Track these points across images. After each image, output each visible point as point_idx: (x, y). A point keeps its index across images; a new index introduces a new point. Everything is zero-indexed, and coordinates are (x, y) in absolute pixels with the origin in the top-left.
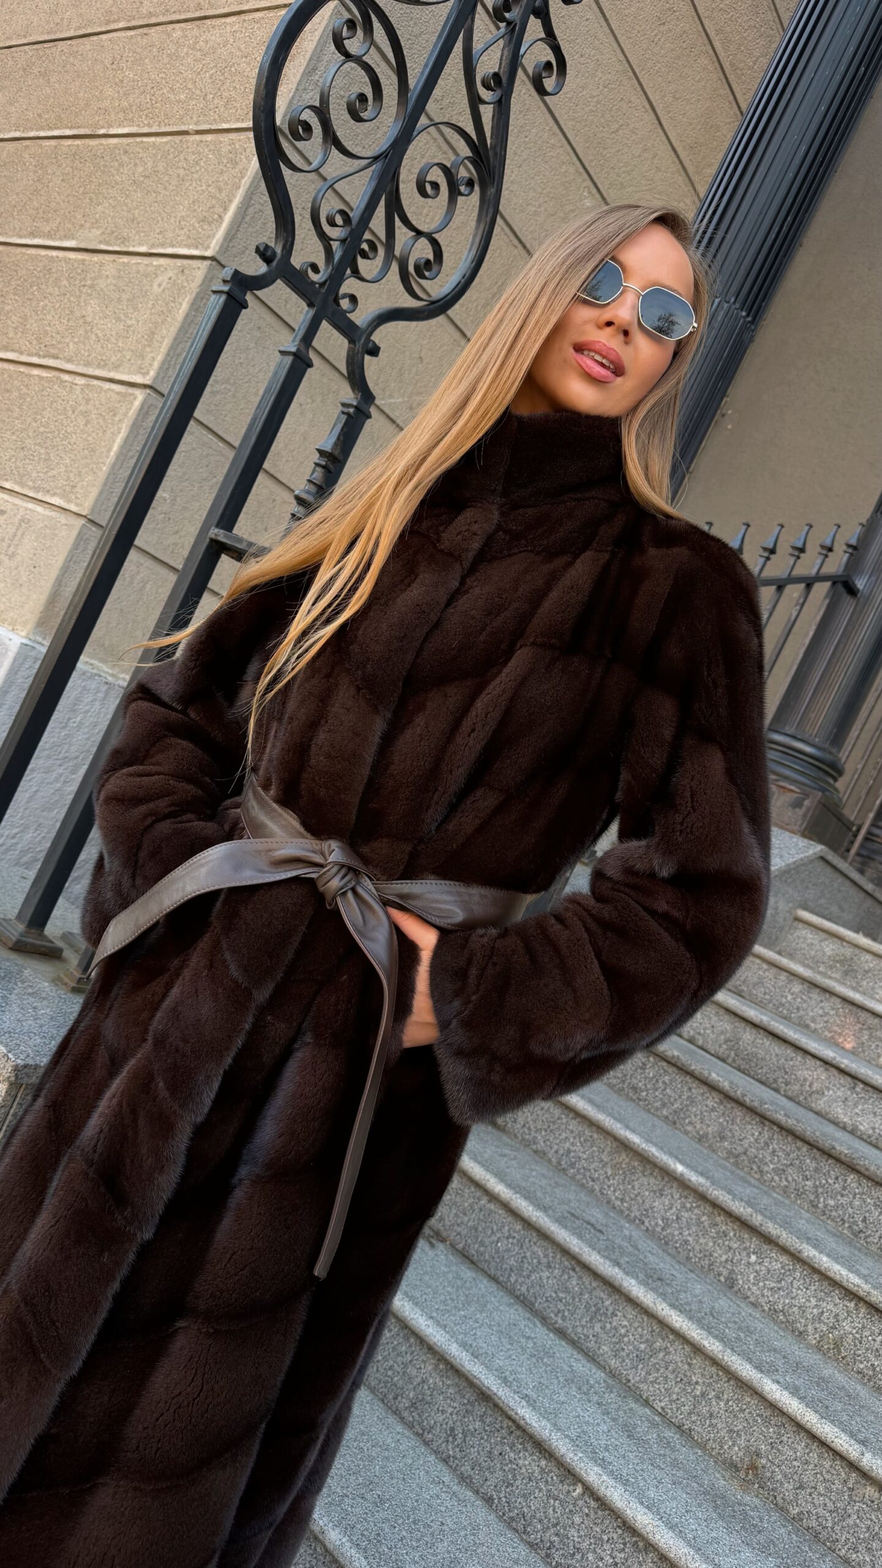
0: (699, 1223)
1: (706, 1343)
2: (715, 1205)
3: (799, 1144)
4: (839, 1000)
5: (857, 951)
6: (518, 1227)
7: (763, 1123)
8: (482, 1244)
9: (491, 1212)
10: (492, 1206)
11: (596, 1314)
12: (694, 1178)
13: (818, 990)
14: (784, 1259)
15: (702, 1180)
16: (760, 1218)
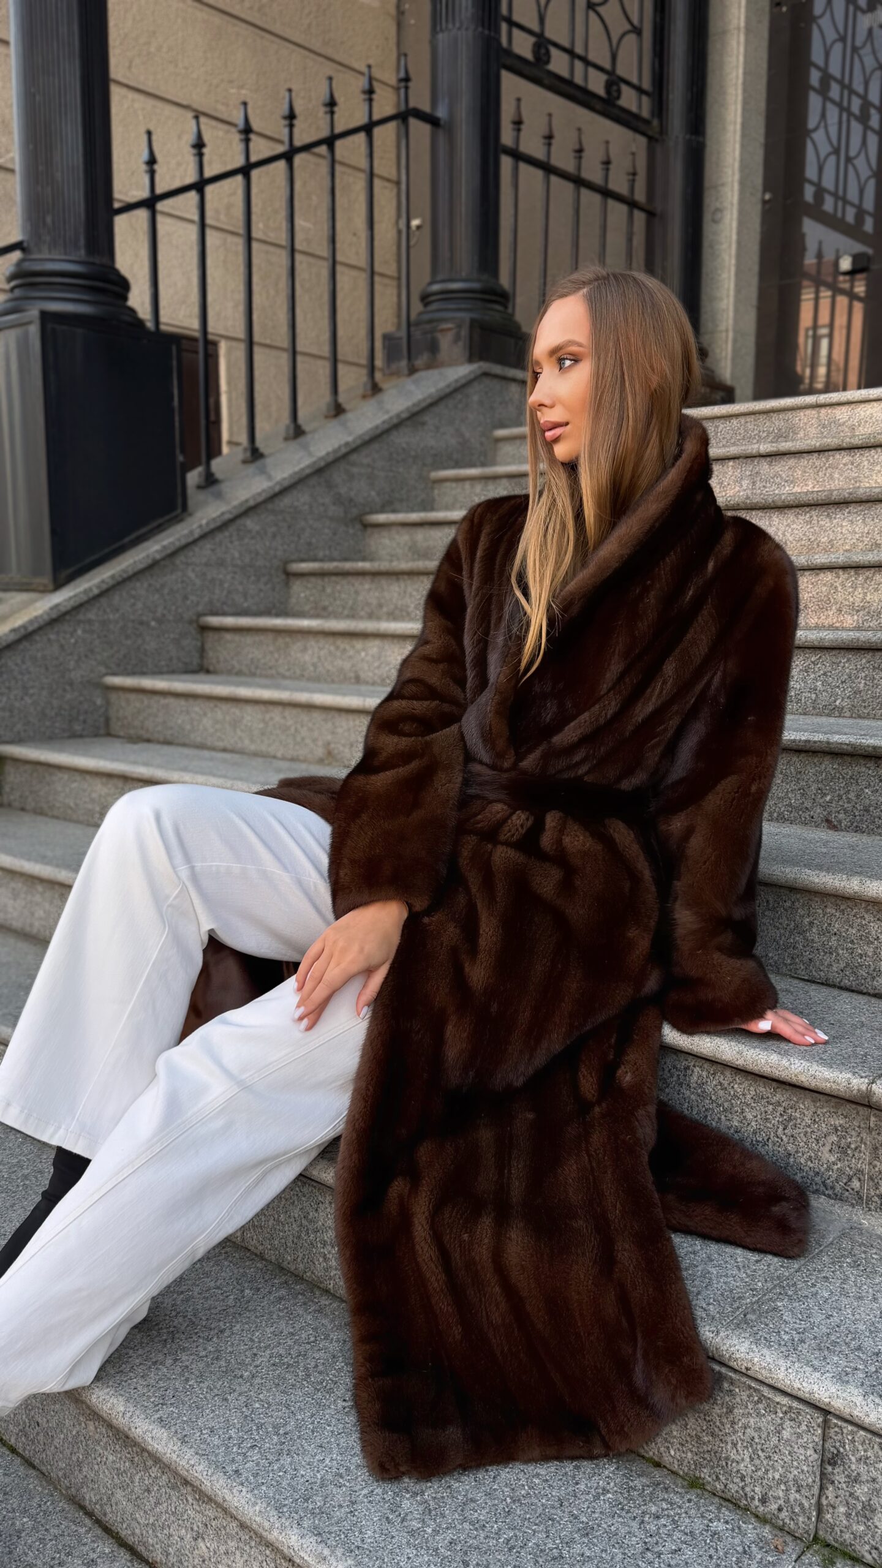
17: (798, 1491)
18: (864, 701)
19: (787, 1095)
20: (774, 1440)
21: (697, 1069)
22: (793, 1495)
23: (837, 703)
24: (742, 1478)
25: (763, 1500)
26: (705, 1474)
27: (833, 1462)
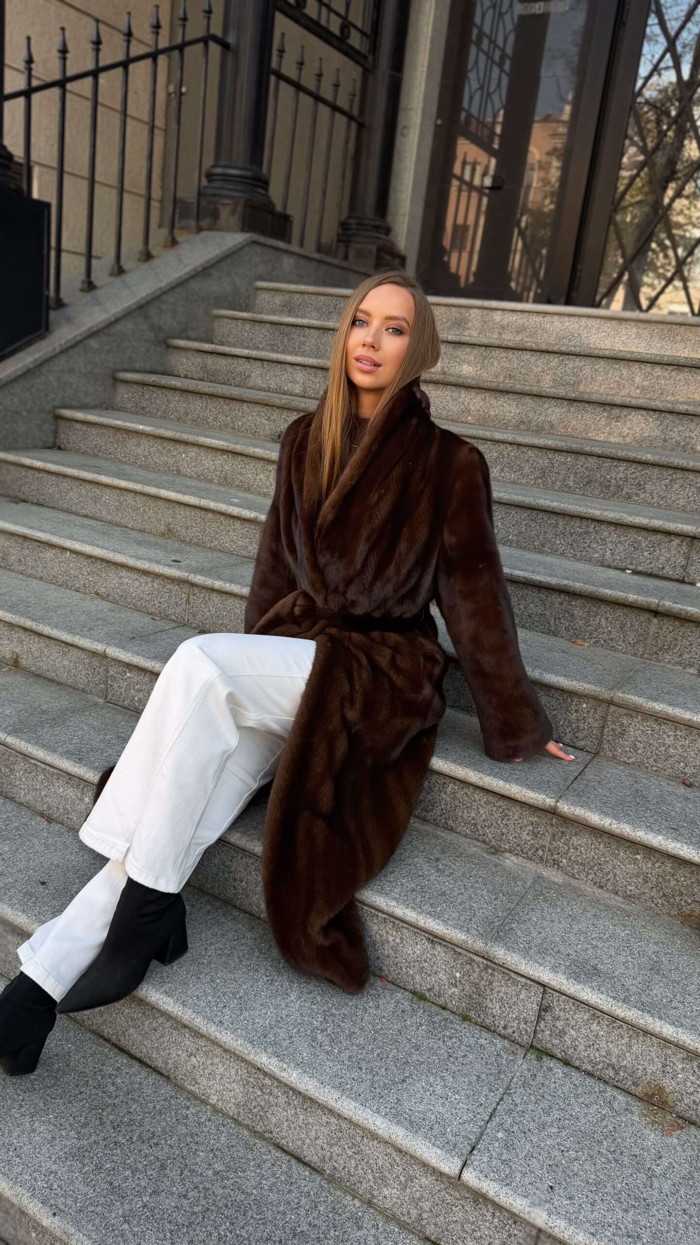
0: (158, 450)
1: (136, 487)
2: (162, 438)
3: (219, 400)
4: (268, 325)
5: (291, 295)
7: (201, 397)
8: (43, 495)
12: (148, 429)
13: (257, 324)
14: (195, 449)
15: (151, 428)
16: (179, 434)
17: (525, 1024)
18: (524, 539)
20: (515, 999)
22: (522, 1026)
23: (510, 537)
24: (494, 1017)
25: (505, 1028)
26: (472, 1014)
27: (545, 1010)
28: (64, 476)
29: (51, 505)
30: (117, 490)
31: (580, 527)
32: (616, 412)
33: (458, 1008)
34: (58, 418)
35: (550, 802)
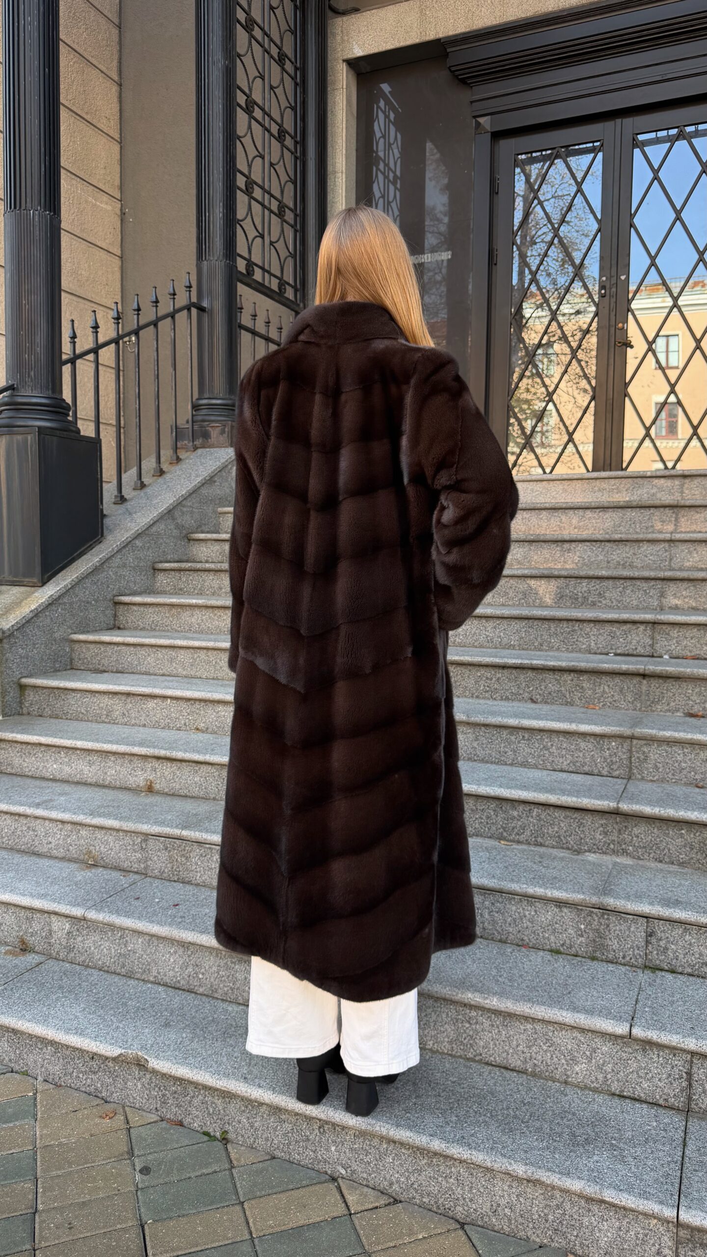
0: (210, 618)
2: (213, 607)
6: (132, 649)
8: (122, 664)
9: (120, 650)
10: (119, 648)
11: (171, 660)
15: (203, 601)
17: (638, 950)
19: (580, 814)
20: (627, 933)
21: (535, 810)
22: (636, 952)
24: (614, 951)
25: (624, 958)
26: (598, 954)
27: (651, 936)
28: (142, 645)
29: (130, 671)
30: (191, 650)
31: (568, 627)
32: (566, 546)
33: (586, 953)
34: (117, 603)
35: (613, 805)
